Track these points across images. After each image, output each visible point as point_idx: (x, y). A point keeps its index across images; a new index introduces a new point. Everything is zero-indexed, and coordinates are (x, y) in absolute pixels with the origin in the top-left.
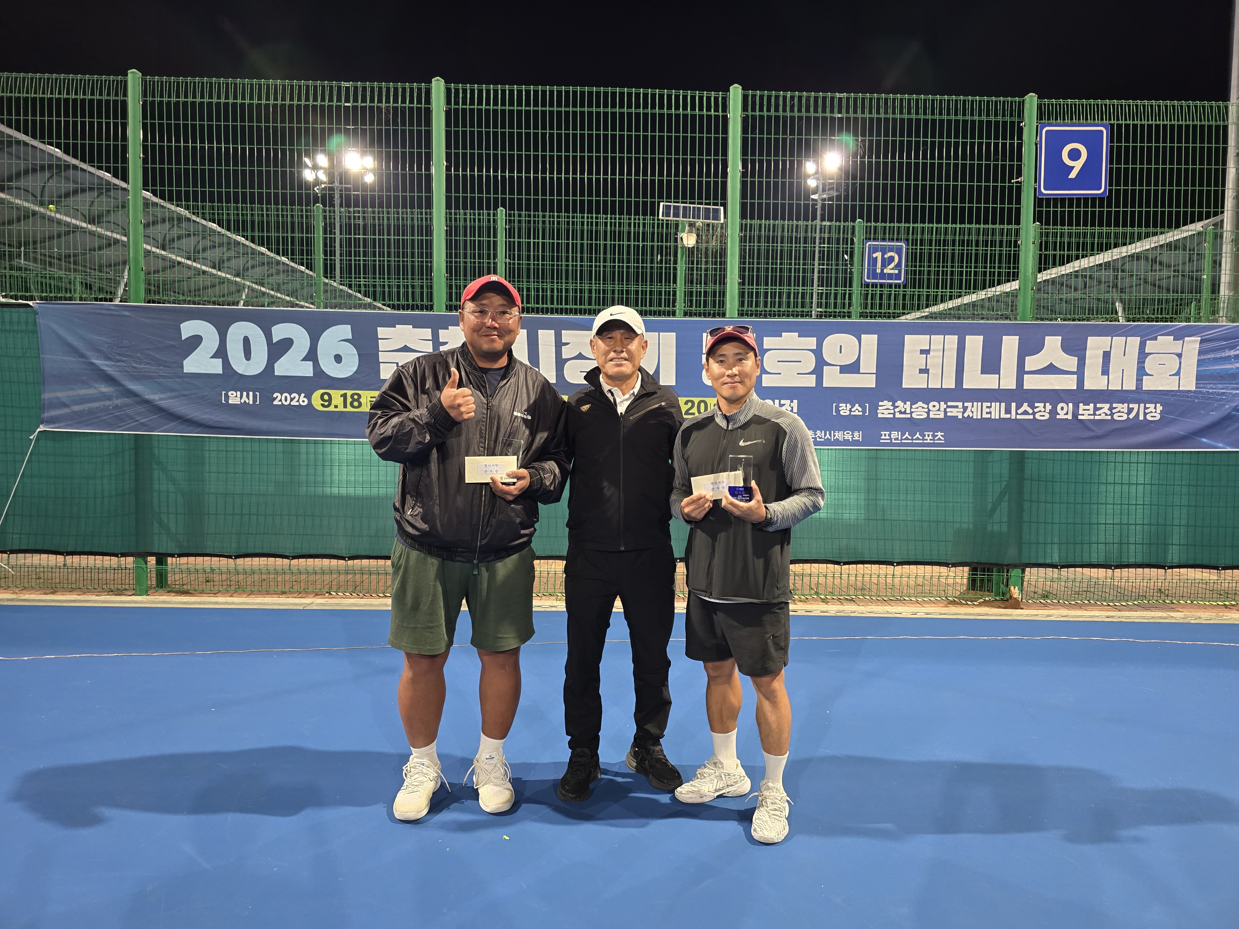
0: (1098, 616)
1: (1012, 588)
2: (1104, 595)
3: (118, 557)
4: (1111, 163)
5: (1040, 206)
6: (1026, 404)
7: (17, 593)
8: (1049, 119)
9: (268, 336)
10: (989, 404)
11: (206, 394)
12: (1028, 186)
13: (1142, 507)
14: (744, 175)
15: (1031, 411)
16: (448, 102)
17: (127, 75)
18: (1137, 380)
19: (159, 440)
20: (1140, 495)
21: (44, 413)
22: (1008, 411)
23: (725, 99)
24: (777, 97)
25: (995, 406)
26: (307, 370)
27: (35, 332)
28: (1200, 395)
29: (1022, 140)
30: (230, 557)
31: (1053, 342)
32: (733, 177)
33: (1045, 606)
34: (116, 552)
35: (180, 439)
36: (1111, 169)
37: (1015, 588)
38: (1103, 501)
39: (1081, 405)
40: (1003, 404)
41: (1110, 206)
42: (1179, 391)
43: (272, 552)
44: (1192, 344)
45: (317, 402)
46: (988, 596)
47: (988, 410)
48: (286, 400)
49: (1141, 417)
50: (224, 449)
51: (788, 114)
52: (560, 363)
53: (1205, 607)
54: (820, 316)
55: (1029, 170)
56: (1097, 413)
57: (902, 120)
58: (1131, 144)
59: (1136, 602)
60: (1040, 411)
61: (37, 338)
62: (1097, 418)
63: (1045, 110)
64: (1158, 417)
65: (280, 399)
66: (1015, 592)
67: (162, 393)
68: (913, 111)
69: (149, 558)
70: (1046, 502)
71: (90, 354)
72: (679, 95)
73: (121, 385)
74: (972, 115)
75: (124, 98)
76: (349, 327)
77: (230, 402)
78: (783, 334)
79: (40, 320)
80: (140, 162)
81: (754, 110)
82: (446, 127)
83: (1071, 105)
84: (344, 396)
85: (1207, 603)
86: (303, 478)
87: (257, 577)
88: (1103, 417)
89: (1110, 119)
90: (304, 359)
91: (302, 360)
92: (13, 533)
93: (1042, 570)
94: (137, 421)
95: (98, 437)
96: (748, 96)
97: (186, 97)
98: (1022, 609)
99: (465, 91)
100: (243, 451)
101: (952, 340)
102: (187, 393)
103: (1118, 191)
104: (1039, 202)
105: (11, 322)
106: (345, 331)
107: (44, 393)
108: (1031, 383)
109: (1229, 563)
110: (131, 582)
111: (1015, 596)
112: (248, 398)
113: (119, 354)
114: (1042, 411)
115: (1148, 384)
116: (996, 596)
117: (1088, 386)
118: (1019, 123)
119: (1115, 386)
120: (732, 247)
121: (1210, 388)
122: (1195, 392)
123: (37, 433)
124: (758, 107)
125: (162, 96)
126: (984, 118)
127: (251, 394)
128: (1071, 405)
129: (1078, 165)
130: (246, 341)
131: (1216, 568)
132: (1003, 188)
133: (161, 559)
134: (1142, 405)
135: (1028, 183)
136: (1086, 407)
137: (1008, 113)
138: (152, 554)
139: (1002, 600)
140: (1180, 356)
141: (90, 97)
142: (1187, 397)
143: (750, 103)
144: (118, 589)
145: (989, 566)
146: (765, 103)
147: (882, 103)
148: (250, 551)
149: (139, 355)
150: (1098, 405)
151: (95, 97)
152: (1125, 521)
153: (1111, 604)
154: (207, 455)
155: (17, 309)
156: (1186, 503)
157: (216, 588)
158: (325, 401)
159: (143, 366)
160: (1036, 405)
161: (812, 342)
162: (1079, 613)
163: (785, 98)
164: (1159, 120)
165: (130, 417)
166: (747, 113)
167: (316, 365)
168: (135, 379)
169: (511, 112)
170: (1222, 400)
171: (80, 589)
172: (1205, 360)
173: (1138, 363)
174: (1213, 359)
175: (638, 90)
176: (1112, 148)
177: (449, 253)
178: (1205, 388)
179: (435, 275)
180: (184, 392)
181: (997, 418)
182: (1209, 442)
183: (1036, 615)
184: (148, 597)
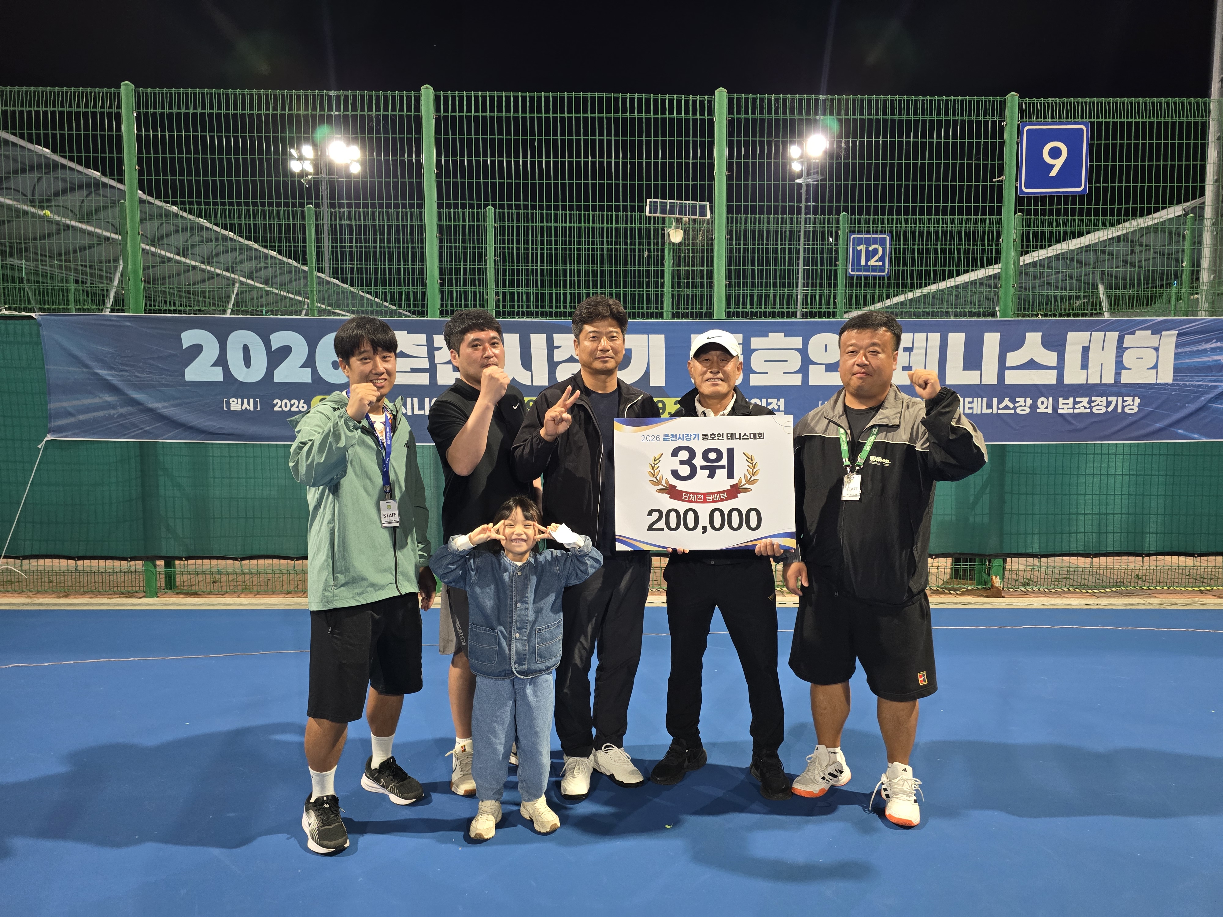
0: (1076, 604)
1: (994, 577)
2: (1083, 582)
3: (127, 561)
4: (1091, 160)
6: (1007, 399)
7: (31, 597)
8: (1030, 118)
9: (267, 344)
10: (971, 400)
11: (208, 401)
12: (1009, 185)
13: (1120, 497)
14: (730, 178)
15: (1011, 406)
16: (438, 109)
17: (120, 87)
18: (1116, 374)
19: (163, 447)
20: (1118, 485)
21: (50, 422)
22: (990, 406)
23: (710, 103)
24: (762, 100)
25: (977, 401)
26: (306, 376)
27: (39, 343)
28: (1177, 388)
29: (1004, 139)
30: (236, 559)
31: (1034, 338)
32: (720, 180)
33: (1026, 593)
34: (125, 556)
35: (183, 445)
36: (1091, 167)
37: (996, 577)
38: (1083, 492)
39: (1061, 399)
40: (985, 400)
41: (1089, 203)
42: (1157, 384)
43: (276, 553)
44: (1169, 339)
46: (971, 585)
47: (970, 405)
48: (286, 406)
49: (1120, 410)
50: (227, 455)
51: (773, 117)
52: (553, 366)
53: (1181, 593)
54: (805, 315)
55: (1010, 169)
56: (1077, 406)
57: (885, 121)
58: (1111, 142)
59: (1114, 589)
60: (1021, 406)
61: (42, 349)
62: (1076, 411)
63: (1026, 108)
64: (1136, 410)
65: (281, 405)
66: (997, 581)
67: (165, 401)
68: (896, 111)
69: (158, 562)
70: (1026, 494)
71: (93, 364)
72: (665, 99)
73: (125, 394)
74: (954, 115)
75: (118, 110)
77: (232, 409)
78: (770, 334)
79: (44, 332)
80: (136, 174)
81: (739, 113)
82: (436, 134)
83: (1052, 103)
85: (1183, 589)
87: (262, 577)
88: (1082, 410)
89: (1090, 117)
90: (302, 366)
91: (301, 367)
92: (25, 540)
93: (1022, 560)
94: (141, 429)
95: (104, 445)
96: (733, 98)
97: (179, 108)
98: (1003, 597)
99: (454, 98)
100: (246, 457)
101: (935, 337)
102: (189, 400)
103: (1097, 189)
104: (1021, 201)
105: (15, 334)
107: (50, 403)
108: (1012, 378)
109: (1204, 550)
110: (141, 584)
111: (997, 585)
112: (249, 405)
113: (122, 364)
114: (1023, 406)
115: (1127, 378)
116: (979, 585)
117: (1067, 380)
118: (1000, 122)
119: (1094, 380)
120: (718, 250)
121: (1187, 381)
122: (1172, 384)
123: (44, 442)
124: (743, 110)
125: (155, 108)
126: (966, 118)
127: (252, 400)
128: (1051, 399)
129: (1058, 163)
130: (246, 350)
131: (1192, 555)
132: (984, 187)
133: (169, 562)
134: (1120, 399)
135: (1010, 181)
136: (1066, 401)
137: (989, 112)
138: (160, 558)
139: (984, 588)
140: (1157, 349)
141: (84, 110)
142: (1165, 389)
143: (735, 106)
144: (129, 592)
145: (971, 557)
146: (750, 106)
147: (865, 104)
148: (255, 553)
149: (141, 364)
150: (1078, 399)
151: (89, 110)
152: (1104, 511)
153: (1090, 591)
154: (211, 461)
155: (21, 321)
156: (1163, 493)
157: (224, 589)
159: (145, 375)
160: (1017, 399)
161: (797, 342)
162: (1058, 600)
163: (769, 100)
164: (1139, 118)
165: (136, 426)
166: (732, 116)
167: (315, 372)
168: (138, 388)
169: (500, 119)
170: (1198, 392)
171: (92, 592)
172: (1182, 353)
173: (1117, 357)
174: (1190, 352)
175: (624, 95)
176: (1092, 145)
177: (441, 260)
178: (1183, 380)
179: (428, 281)
180: (186, 400)
181: (979, 412)
182: (1185, 433)
183: (1017, 603)
184: (158, 599)
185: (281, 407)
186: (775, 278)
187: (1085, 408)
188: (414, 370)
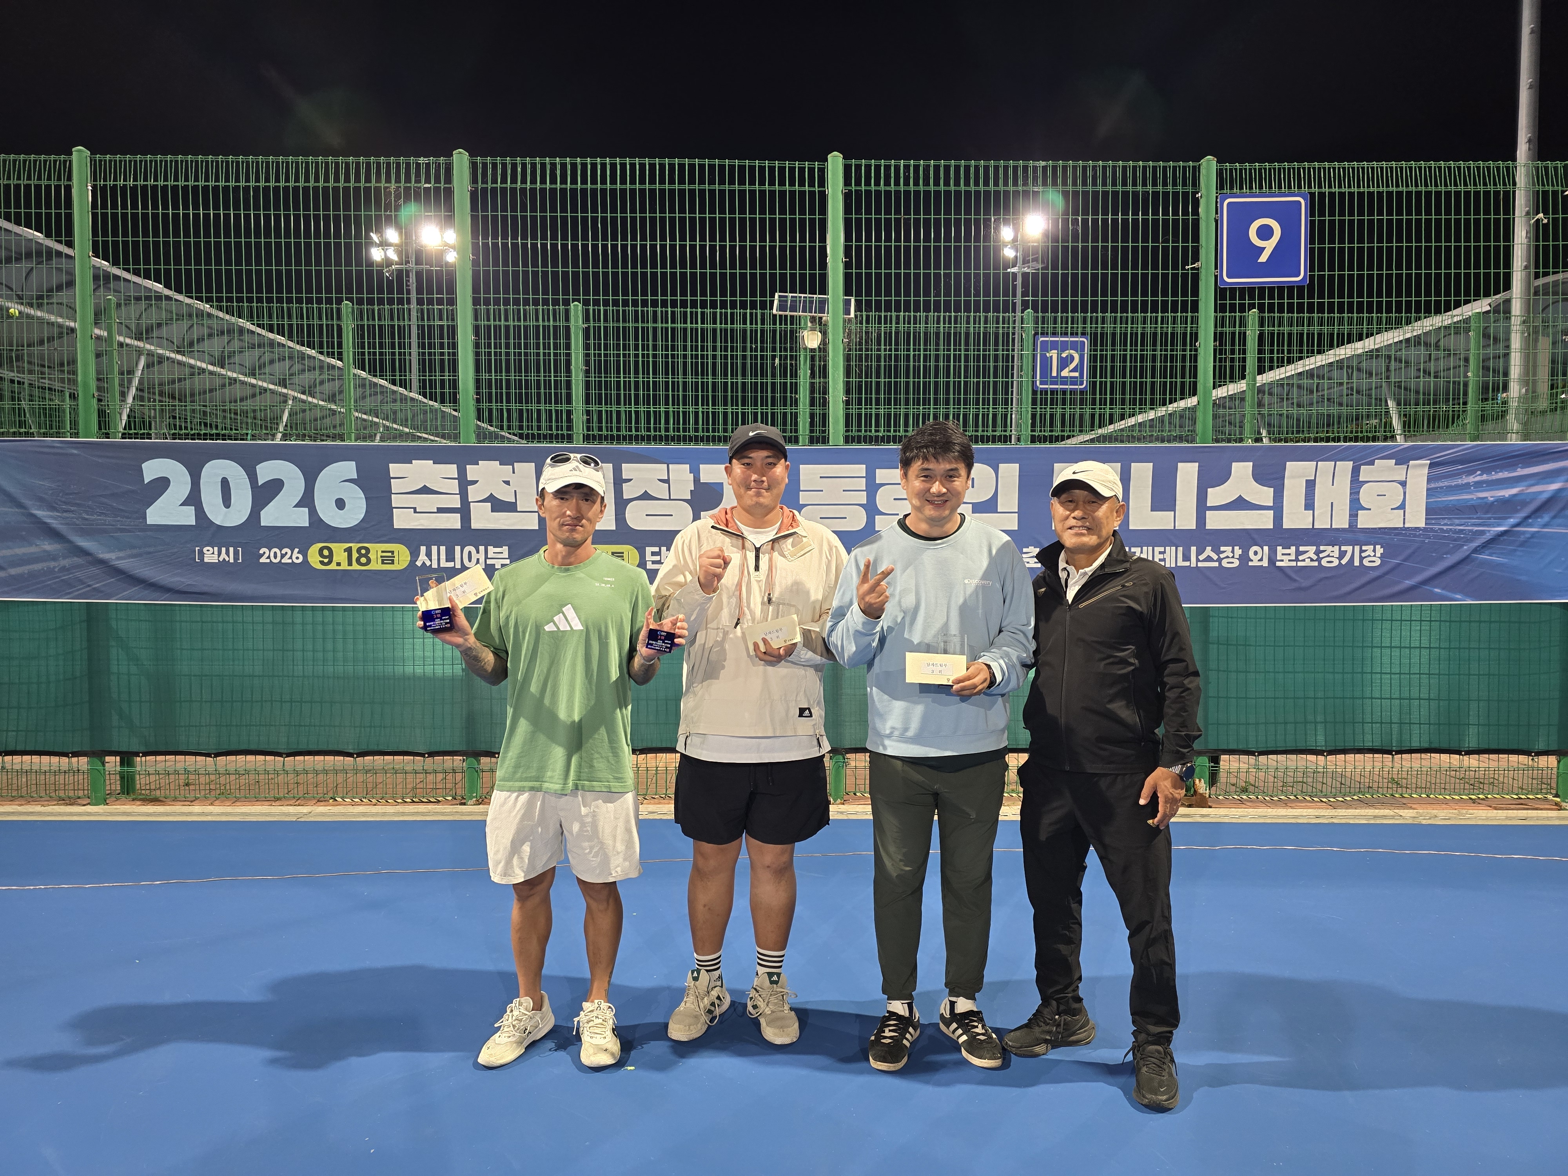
0: (1305, 817)
1: (1197, 781)
3: (68, 757)
4: (1312, 242)
5: (1223, 298)
6: (1209, 549)
8: (1232, 188)
9: (252, 477)
10: (1162, 549)
11: (176, 550)
12: (1207, 273)
14: (847, 265)
15: (1215, 557)
16: (474, 180)
17: (72, 154)
18: (1350, 515)
19: (117, 610)
22: (1187, 558)
23: (822, 171)
24: (888, 168)
25: (1170, 551)
26: (301, 519)
28: (1431, 534)
29: (1198, 215)
30: (208, 755)
31: (1242, 470)
32: (835, 269)
33: (1241, 801)
34: (65, 750)
35: (143, 607)
36: (1312, 250)
37: (1200, 781)
39: (1279, 548)
40: (1180, 549)
41: (1312, 296)
42: (1404, 529)
43: (262, 747)
44: (1419, 470)
45: (314, 559)
47: (1161, 556)
48: (275, 557)
49: (1357, 563)
50: (199, 619)
51: (902, 188)
52: (621, 504)
53: (1445, 802)
55: (1207, 254)
56: (1301, 558)
58: (1337, 218)
59: (1355, 797)
60: (1228, 557)
62: (1300, 564)
63: (1226, 176)
64: (1378, 562)
65: (268, 555)
66: (1201, 786)
67: (120, 550)
69: (108, 759)
70: (1237, 672)
71: (30, 503)
73: (69, 541)
75: (69, 183)
76: (353, 464)
77: (206, 560)
81: (858, 183)
82: (472, 210)
83: (1260, 169)
84: (349, 550)
85: (1447, 797)
86: (299, 654)
88: (1308, 563)
89: (1310, 187)
90: (297, 505)
91: (295, 507)
93: (1234, 758)
94: (89, 586)
95: (40, 607)
96: (850, 165)
98: (1210, 807)
100: (223, 622)
102: (152, 549)
103: (1321, 278)
104: (1221, 293)
106: (349, 468)
108: (1215, 521)
109: (1473, 745)
110: (86, 789)
111: (1201, 791)
112: (228, 555)
113: (66, 503)
114: (1230, 557)
115: (1365, 521)
117: (1288, 523)
118: (1194, 194)
119: (1322, 523)
120: (834, 357)
121: (1445, 525)
122: (1425, 529)
124: (863, 180)
125: (116, 180)
126: (1150, 189)
127: (231, 549)
128: (1266, 548)
129: (1269, 246)
130: (225, 483)
131: (1458, 752)
132: (1175, 276)
133: (127, 758)
134: (1357, 548)
135: (1207, 269)
136: (1287, 551)
137: (1180, 181)
138: (113, 753)
140: (1403, 484)
142: (1415, 536)
143: (853, 175)
144: (69, 798)
146: (873, 174)
147: (1020, 172)
148: (233, 747)
150: (1302, 549)
151: (32, 182)
153: (1324, 800)
154: (178, 628)
157: (193, 794)
158: (325, 557)
159: (95, 517)
160: (1222, 549)
162: (1282, 812)
163: (897, 168)
165: (81, 582)
166: (850, 188)
167: (313, 512)
168: (88, 532)
169: (553, 191)
170: (1459, 539)
171: (22, 797)
172: (1437, 488)
173: (1351, 494)
174: (1447, 487)
175: (712, 162)
176: (1312, 223)
177: (477, 370)
178: (1440, 524)
179: (461, 397)
180: (148, 549)
181: (1173, 565)
182: (1444, 592)
183: (1226, 816)
184: (106, 807)
185: (269, 557)
186: (907, 393)
187: (1312, 560)
188: (440, 510)
